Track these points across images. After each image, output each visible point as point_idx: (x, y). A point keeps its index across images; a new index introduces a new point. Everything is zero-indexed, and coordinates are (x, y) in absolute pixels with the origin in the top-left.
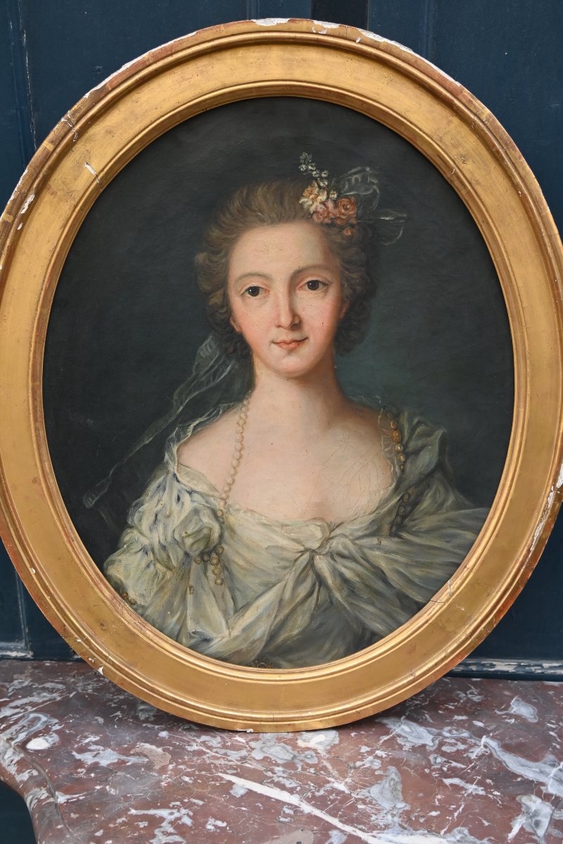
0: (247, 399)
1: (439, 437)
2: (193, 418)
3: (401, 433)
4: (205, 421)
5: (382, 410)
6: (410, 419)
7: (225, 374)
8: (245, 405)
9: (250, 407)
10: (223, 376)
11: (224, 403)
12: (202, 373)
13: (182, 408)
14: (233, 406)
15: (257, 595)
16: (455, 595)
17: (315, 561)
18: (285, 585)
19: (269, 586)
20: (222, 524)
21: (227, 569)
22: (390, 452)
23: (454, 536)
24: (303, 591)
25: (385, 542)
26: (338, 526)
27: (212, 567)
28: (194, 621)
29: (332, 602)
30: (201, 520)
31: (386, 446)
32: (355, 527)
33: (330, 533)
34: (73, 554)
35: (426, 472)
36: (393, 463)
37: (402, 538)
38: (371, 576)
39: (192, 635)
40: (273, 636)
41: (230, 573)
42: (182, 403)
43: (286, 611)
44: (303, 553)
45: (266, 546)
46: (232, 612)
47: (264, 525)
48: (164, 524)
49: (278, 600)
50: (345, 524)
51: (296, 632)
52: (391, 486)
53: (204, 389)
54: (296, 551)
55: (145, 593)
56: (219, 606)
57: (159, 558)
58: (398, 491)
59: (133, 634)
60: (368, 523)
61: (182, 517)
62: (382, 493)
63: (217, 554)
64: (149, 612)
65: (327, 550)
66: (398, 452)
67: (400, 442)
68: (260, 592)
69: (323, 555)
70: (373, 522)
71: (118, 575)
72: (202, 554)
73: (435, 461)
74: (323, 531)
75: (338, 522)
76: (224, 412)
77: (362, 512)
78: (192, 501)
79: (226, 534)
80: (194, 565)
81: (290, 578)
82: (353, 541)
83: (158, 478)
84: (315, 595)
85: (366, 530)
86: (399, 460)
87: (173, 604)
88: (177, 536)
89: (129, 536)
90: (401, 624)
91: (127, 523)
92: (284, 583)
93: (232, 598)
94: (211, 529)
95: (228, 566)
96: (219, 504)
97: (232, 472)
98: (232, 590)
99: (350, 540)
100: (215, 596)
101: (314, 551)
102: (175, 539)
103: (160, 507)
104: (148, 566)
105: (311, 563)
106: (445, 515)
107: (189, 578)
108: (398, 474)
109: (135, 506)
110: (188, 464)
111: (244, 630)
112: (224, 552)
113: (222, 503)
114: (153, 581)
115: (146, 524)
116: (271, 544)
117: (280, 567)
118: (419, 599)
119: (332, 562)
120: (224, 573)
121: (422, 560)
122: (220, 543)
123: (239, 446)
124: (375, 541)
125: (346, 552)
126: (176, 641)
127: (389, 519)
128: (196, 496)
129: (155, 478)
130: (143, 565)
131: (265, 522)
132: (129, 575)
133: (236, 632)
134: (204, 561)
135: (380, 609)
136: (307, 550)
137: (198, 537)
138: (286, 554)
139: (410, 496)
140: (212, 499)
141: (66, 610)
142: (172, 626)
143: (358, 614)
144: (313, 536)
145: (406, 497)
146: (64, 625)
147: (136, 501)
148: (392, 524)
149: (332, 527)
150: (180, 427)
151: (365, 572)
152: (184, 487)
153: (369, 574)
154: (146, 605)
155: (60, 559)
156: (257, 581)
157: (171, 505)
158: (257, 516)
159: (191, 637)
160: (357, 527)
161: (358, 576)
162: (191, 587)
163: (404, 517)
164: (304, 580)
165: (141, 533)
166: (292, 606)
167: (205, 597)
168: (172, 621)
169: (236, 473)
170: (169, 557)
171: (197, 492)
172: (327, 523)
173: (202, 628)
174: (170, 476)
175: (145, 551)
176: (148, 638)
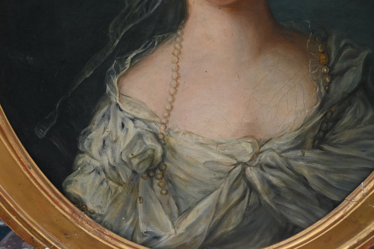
0: (181, 29)
1: (363, 59)
2: (130, 51)
3: (329, 56)
4: (142, 53)
5: (311, 34)
6: (338, 42)
7: (158, 5)
8: (179, 36)
9: (184, 37)
10: (155, 8)
11: (158, 35)
12: (135, 4)
13: (118, 41)
14: (168, 36)
15: (197, 200)
16: (368, 196)
17: (246, 171)
18: (221, 192)
19: (207, 194)
20: (163, 145)
21: (170, 182)
22: (317, 74)
23: (370, 146)
24: (236, 196)
25: (307, 154)
26: (266, 142)
27: (158, 181)
28: (145, 223)
29: (260, 204)
30: (144, 143)
31: (313, 69)
32: (282, 142)
33: (260, 148)
34: (32, 180)
35: (349, 92)
36: (319, 84)
37: (324, 150)
38: (295, 182)
39: (145, 234)
40: (212, 232)
41: (174, 185)
42: (117, 36)
43: (222, 212)
44: (236, 165)
45: (204, 162)
46: (176, 215)
47: (201, 144)
48: (112, 148)
49: (215, 204)
50: (273, 140)
51: (231, 228)
52: (315, 105)
53: (138, 21)
54: (230, 164)
55: (101, 204)
56: (165, 211)
57: (110, 176)
58: (322, 110)
59: (94, 239)
60: (294, 138)
61: (128, 141)
62: (307, 111)
63: (161, 170)
64: (106, 219)
65: (257, 162)
66: (324, 74)
67: (327, 65)
68: (200, 198)
69: (253, 166)
70: (298, 137)
71: (76, 192)
72: (148, 171)
73: (358, 80)
74: (253, 147)
75: (267, 138)
76: (159, 43)
77: (289, 128)
78: (135, 127)
79: (168, 154)
80: (141, 181)
81: (225, 186)
82: (279, 154)
83: (102, 109)
84: (247, 199)
85: (291, 144)
86: (325, 81)
87: (126, 212)
88: (124, 158)
89: (81, 160)
90: (319, 219)
91: (78, 149)
92: (219, 190)
93: (176, 204)
94: (154, 150)
95: (171, 179)
96: (160, 128)
97: (170, 99)
98: (175, 198)
99: (277, 153)
100: (161, 204)
101: (245, 163)
102: (123, 161)
103: (106, 134)
104: (102, 183)
105: (243, 174)
106: (363, 129)
107: (138, 191)
108: (323, 95)
109: (84, 134)
110: (129, 94)
111: (188, 229)
112: (167, 168)
113: (163, 127)
114: (107, 195)
115: (95, 149)
116: (208, 160)
117: (215, 178)
118: (335, 198)
119: (261, 172)
120: (168, 185)
121: (339, 167)
122: (163, 161)
123: (175, 76)
124: (299, 153)
125: (273, 163)
126: (132, 240)
127: (312, 134)
128: (139, 123)
129: (99, 108)
130: (97, 182)
131: (202, 141)
132: (86, 191)
133: (181, 230)
134: (150, 177)
135: (302, 208)
136: (239, 163)
137: (144, 158)
138: (221, 167)
139: (332, 113)
140: (153, 125)
141: (32, 225)
142: (127, 228)
143: (283, 212)
144: (245, 151)
145: (329, 114)
146: (32, 238)
147: (84, 130)
148: (315, 138)
149: (261, 143)
150: (118, 60)
151: (290, 179)
152: (127, 115)
153: (293, 180)
154: (104, 213)
155: (20, 185)
156: (197, 190)
157: (117, 132)
158: (194, 137)
159: (144, 236)
160: (283, 142)
161: (284, 182)
162: (140, 198)
163: (326, 132)
164: (237, 188)
165: (92, 157)
166: (228, 208)
167: (153, 205)
168: (127, 225)
169: (174, 100)
170: (119, 175)
171: (140, 119)
172: (257, 140)
173: (152, 229)
174: (113, 106)
175: (97, 171)
176: (107, 241)
